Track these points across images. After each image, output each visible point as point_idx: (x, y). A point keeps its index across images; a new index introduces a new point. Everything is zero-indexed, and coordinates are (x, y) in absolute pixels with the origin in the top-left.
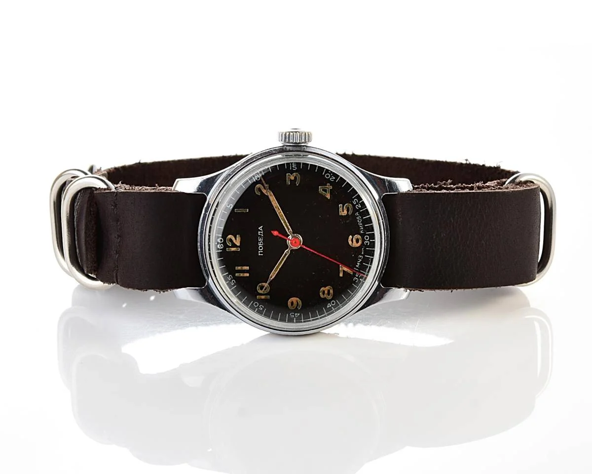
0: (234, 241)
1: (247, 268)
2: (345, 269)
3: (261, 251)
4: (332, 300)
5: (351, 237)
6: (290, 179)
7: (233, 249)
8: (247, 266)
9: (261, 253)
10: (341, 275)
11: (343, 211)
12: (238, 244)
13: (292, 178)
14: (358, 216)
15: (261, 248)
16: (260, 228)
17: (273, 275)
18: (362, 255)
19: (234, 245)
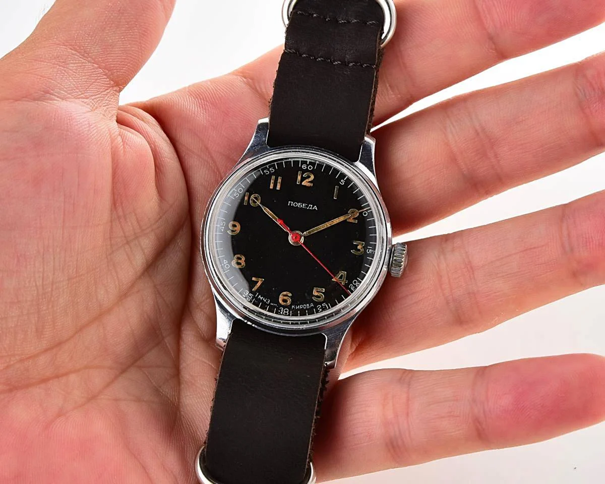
0: (307, 180)
1: (278, 188)
2: (259, 284)
3: (293, 204)
4: (231, 265)
5: (290, 295)
6: (358, 245)
7: (299, 178)
8: (280, 188)
9: (291, 203)
10: (254, 279)
11: (317, 292)
12: (303, 183)
13: (359, 247)
14: (310, 305)
15: (296, 204)
16: (315, 208)
17: (267, 211)
18: (270, 303)
19: (303, 179)
